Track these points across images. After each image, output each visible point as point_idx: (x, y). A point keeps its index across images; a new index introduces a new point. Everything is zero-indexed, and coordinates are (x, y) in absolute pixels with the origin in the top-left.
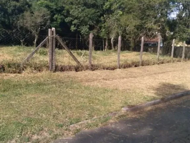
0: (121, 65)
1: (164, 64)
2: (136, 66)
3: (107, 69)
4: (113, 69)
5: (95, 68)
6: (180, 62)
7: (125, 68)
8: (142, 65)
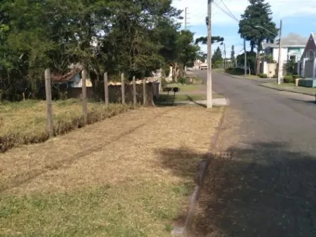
0: (56, 128)
1: (116, 117)
2: (80, 127)
3: (32, 142)
4: (43, 139)
5: (8, 144)
6: (133, 109)
7: (62, 133)
8: (89, 123)
